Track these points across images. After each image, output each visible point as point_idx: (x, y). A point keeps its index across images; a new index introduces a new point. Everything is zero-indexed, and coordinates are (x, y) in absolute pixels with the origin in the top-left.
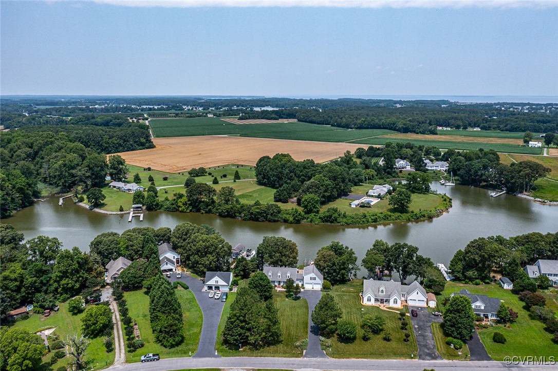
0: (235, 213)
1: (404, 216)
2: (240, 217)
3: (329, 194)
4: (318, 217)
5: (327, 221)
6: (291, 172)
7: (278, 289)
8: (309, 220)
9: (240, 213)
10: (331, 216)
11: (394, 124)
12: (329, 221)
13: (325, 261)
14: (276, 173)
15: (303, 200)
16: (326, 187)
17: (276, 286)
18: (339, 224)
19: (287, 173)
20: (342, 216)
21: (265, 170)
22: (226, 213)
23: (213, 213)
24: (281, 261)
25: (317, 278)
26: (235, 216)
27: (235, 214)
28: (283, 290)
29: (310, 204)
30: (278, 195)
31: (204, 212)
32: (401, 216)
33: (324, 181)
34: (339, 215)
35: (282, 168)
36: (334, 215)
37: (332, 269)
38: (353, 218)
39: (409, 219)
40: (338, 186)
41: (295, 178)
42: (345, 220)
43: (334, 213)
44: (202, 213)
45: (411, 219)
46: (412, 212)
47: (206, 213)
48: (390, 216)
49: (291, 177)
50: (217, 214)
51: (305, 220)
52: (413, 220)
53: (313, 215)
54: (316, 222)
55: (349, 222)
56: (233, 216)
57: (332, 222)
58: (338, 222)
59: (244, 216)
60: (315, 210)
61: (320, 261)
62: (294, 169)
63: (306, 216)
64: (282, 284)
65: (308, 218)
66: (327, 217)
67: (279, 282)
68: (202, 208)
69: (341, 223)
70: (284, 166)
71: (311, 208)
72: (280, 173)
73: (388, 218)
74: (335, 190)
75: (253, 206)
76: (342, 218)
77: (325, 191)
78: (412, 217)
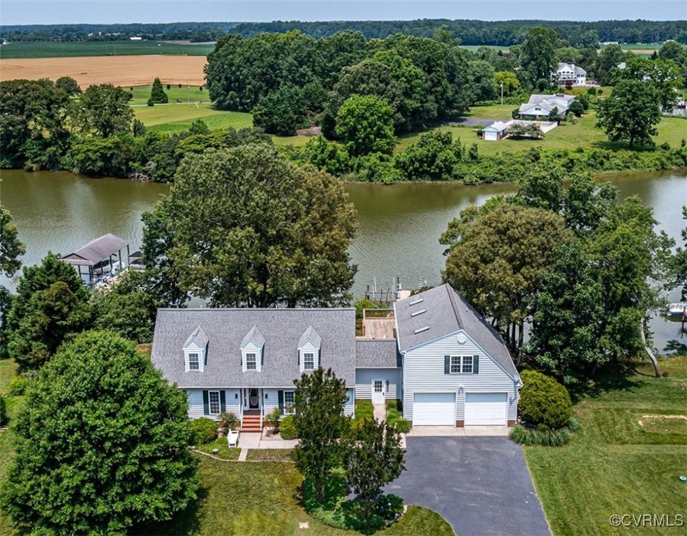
0: (128, 160)
1: (646, 157)
2: (145, 172)
3: (416, 105)
4: (391, 165)
5: (419, 173)
6: (301, 64)
7: (247, 442)
8: (364, 172)
9: (144, 161)
10: (434, 156)
11: (508, 33)
12: (427, 172)
13: (518, 263)
14: (259, 70)
15: (342, 111)
16: (409, 82)
17: (230, 423)
18: (461, 181)
19: (292, 65)
20: (466, 156)
21: (231, 65)
22: (100, 164)
23: (63, 169)
24: (262, 273)
25: (484, 361)
26: (130, 170)
27: (127, 164)
28: (278, 443)
29: (365, 123)
30: (266, 114)
31: (35, 166)
32: (637, 158)
33: (400, 66)
34: (458, 155)
35: (277, 55)
36: (441, 156)
37: (567, 305)
38: (500, 163)
39: (663, 164)
40: (439, 89)
41: (315, 78)
42: (476, 169)
43: (441, 150)
44: (30, 170)
45: (669, 165)
46: (665, 147)
47: (43, 168)
48: (608, 158)
49: (303, 75)
50: (76, 170)
51: (352, 175)
52: (674, 167)
53: (373, 158)
54: (387, 179)
55: (490, 174)
56: (122, 173)
57: (436, 176)
58: (456, 177)
59: (157, 168)
60: (381, 142)
61: (485, 261)
62: (309, 55)
63: (354, 161)
64: (269, 407)
65: (360, 166)
66: (421, 161)
67: (254, 393)
68: (28, 154)
69: (467, 179)
70: (282, 49)
71: (367, 137)
72: (272, 67)
73: (602, 163)
74: (432, 97)
75: (183, 136)
76: (467, 163)
77: (408, 94)
78: (668, 159)
